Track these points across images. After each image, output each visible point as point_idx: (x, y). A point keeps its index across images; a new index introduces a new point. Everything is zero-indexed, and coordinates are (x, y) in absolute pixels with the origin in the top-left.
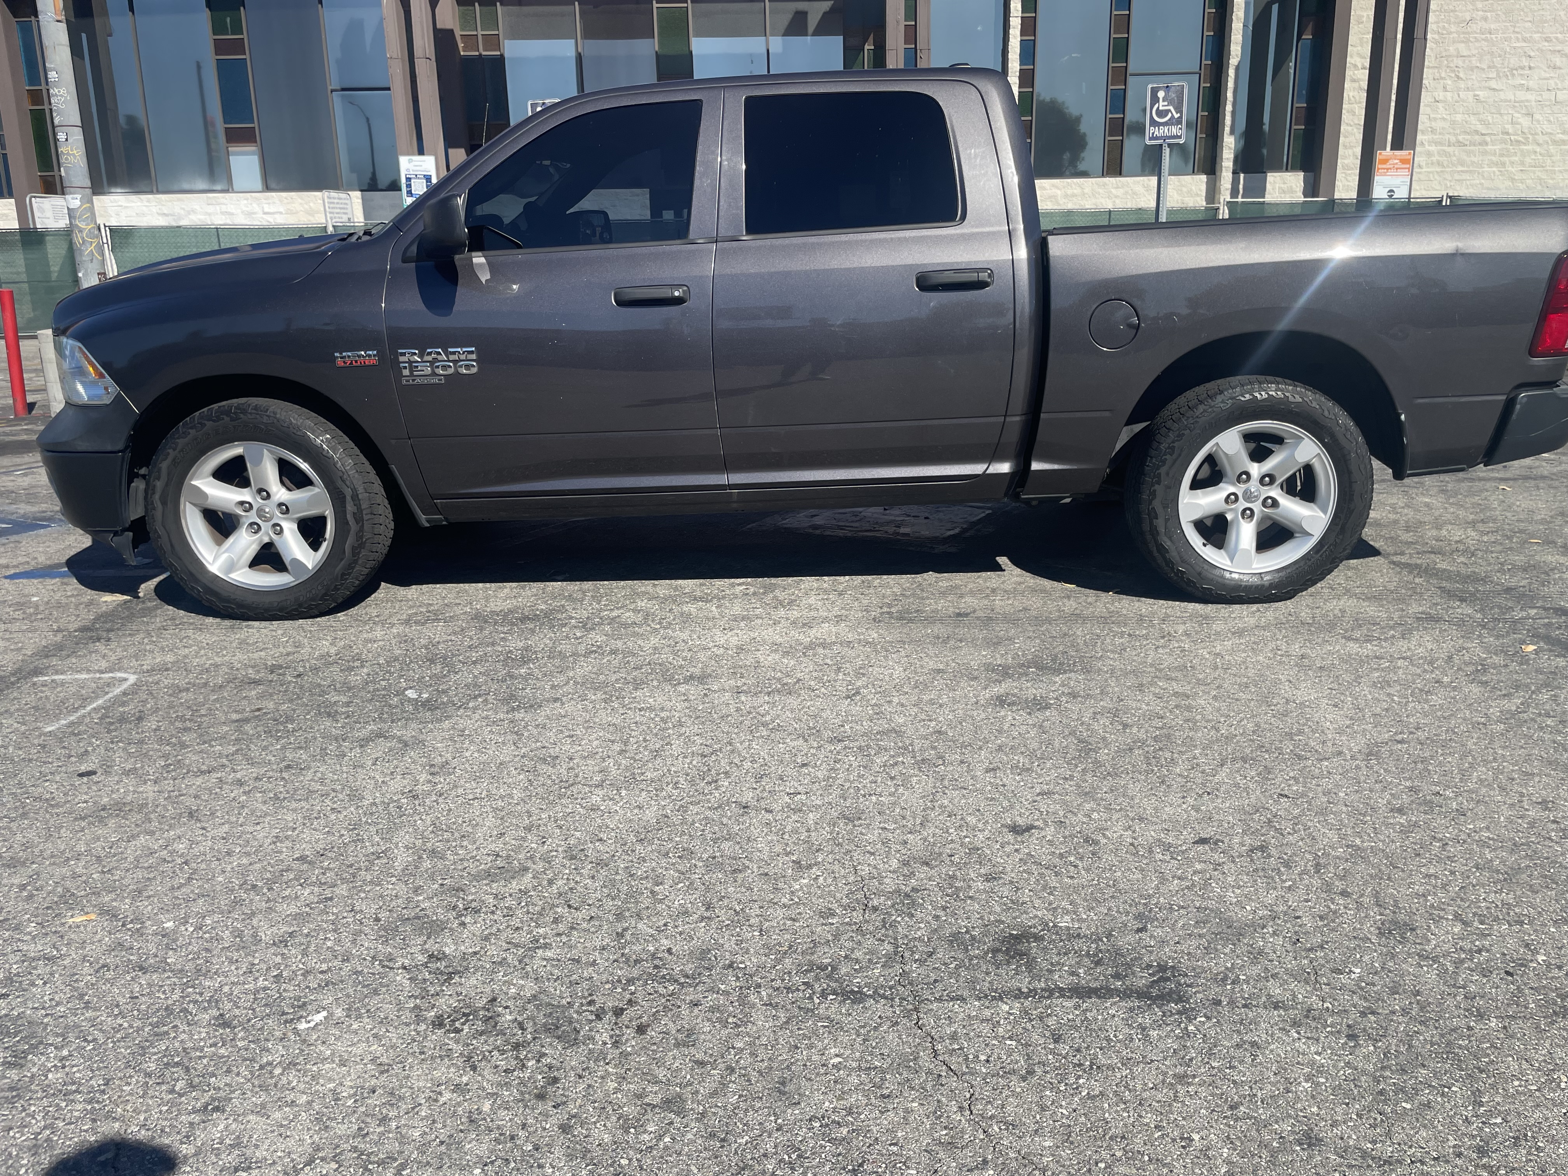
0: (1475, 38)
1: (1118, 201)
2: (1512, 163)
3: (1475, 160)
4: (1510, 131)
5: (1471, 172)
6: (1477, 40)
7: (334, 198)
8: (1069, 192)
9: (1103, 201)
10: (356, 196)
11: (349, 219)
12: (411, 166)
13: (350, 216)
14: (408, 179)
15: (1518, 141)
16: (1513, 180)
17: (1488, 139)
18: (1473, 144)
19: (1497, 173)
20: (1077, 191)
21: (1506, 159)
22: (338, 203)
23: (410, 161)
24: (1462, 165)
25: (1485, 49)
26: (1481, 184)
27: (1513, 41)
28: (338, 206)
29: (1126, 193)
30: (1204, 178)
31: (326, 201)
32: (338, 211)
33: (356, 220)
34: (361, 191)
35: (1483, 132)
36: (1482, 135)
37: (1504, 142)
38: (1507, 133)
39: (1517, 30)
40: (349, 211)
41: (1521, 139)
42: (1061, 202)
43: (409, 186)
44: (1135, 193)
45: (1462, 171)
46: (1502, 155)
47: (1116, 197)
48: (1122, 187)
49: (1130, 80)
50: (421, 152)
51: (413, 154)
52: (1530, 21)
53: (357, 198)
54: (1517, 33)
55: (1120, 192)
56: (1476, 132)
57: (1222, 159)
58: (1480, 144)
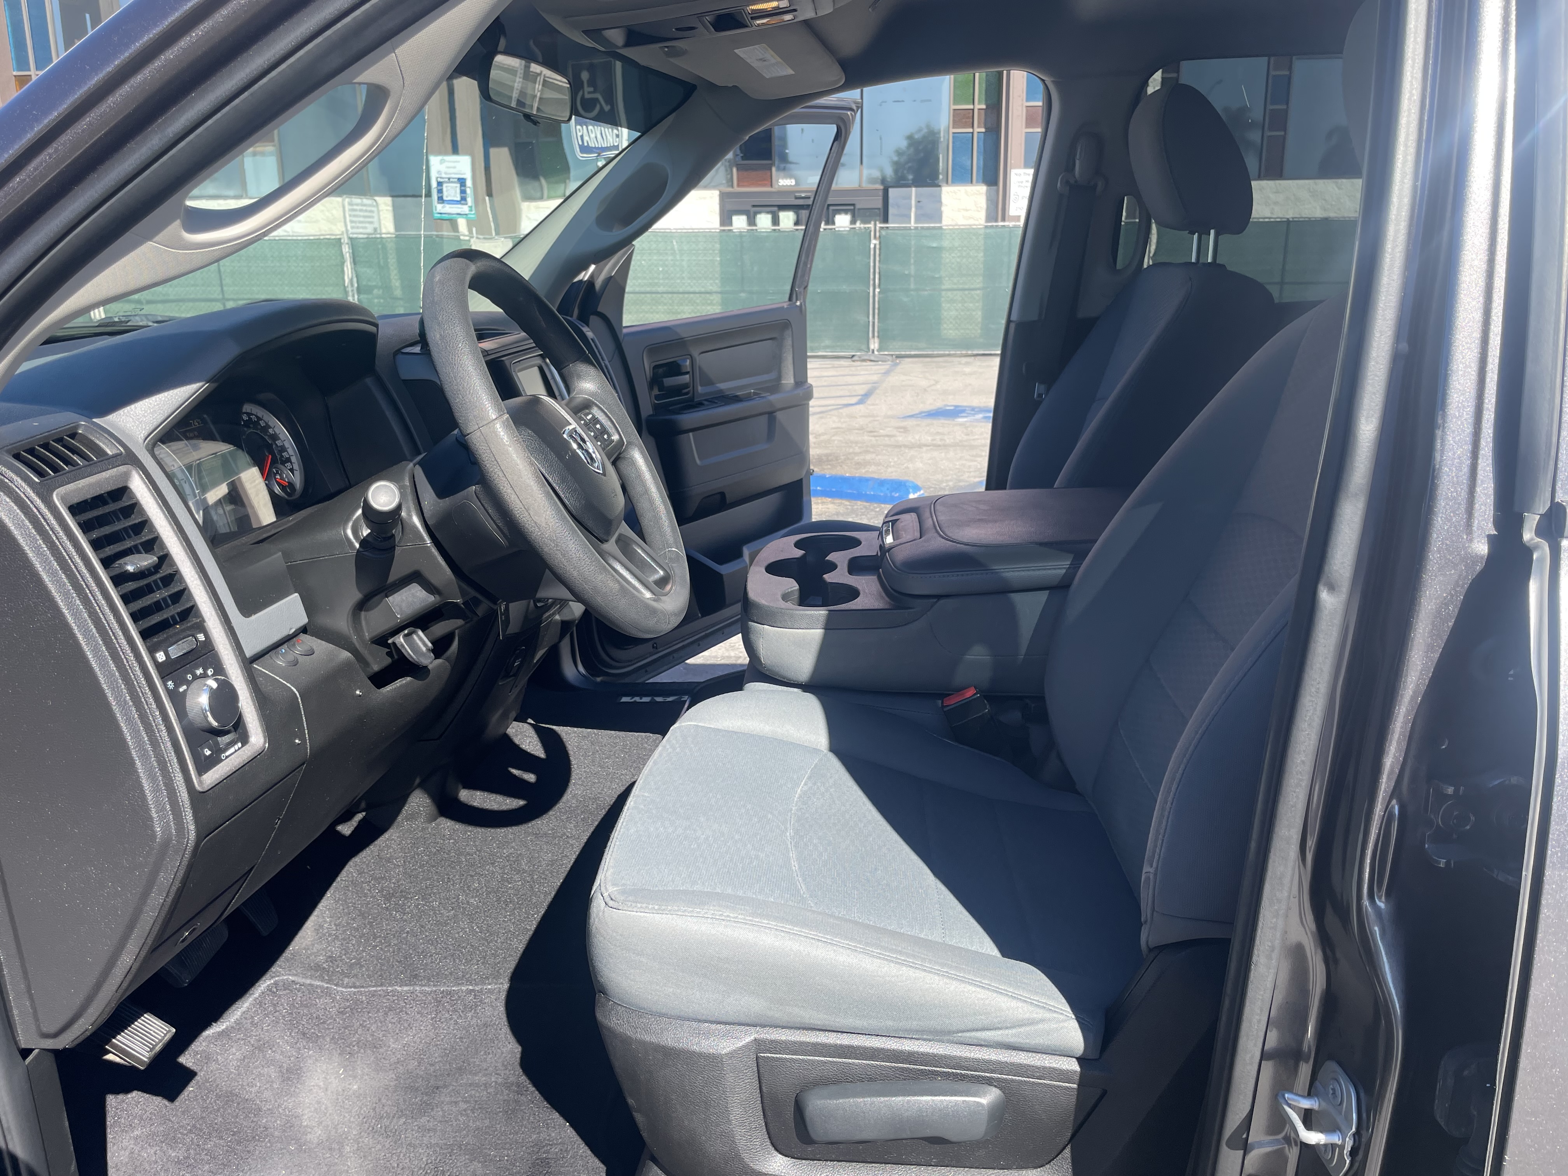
7: (357, 205)
10: (385, 203)
11: (375, 229)
12: (443, 168)
13: (376, 225)
14: (440, 184)
22: (361, 210)
23: (442, 162)
28: (362, 214)
31: (347, 209)
32: (362, 219)
33: (384, 231)
34: (392, 196)
40: (375, 220)
43: (440, 191)
50: (455, 150)
51: (445, 153)
53: (386, 204)
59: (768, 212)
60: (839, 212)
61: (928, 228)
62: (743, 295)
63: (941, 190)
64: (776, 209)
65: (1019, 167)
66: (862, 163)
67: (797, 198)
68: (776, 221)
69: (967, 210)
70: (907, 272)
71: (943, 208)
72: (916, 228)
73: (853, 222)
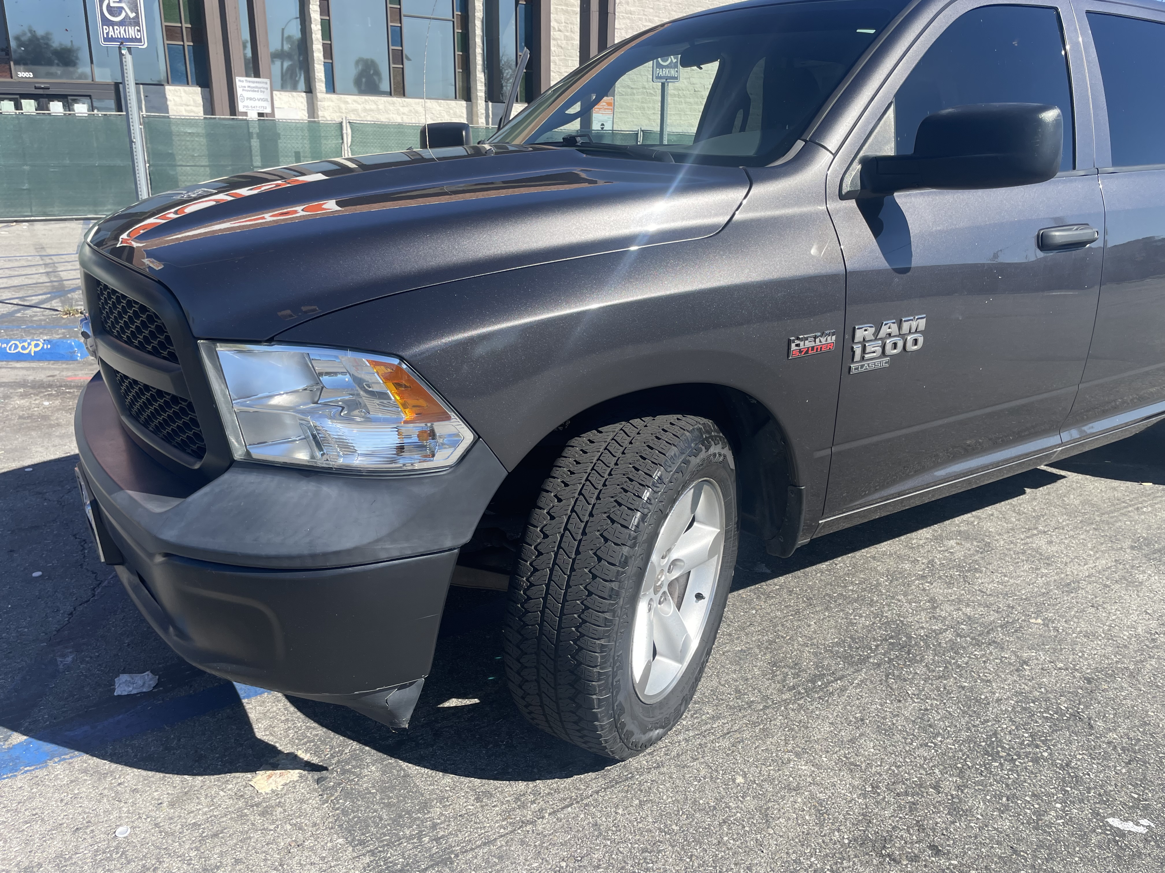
0: (623, 16)
1: (405, 117)
2: (649, 108)
3: (628, 105)
4: (647, 87)
5: (626, 113)
6: (624, 18)
8: (368, 107)
9: (394, 116)
15: (650, 93)
16: (649, 119)
17: (635, 91)
18: (627, 94)
19: (641, 115)
20: (373, 107)
21: (646, 105)
24: (622, 108)
25: (629, 25)
26: (633, 121)
27: (644, 21)
29: (410, 111)
30: (464, 103)
35: (633, 86)
36: (632, 88)
37: (643, 93)
38: (645, 88)
39: (645, 13)
41: (652, 92)
42: (362, 115)
44: (417, 112)
45: (622, 112)
46: (642, 102)
47: (403, 114)
48: (407, 106)
49: (404, 19)
52: (652, 8)
54: (646, 15)
55: (406, 110)
56: (628, 87)
57: (476, 90)
58: (631, 95)
59: (10, 100)
60: (76, 101)
61: (159, 117)
62: (26, 168)
63: (164, 89)
64: (18, 96)
65: (242, 76)
66: (92, 62)
67: (36, 88)
68: (18, 106)
69: (188, 106)
70: (170, 152)
71: (168, 103)
72: (148, 117)
73: (92, 108)
